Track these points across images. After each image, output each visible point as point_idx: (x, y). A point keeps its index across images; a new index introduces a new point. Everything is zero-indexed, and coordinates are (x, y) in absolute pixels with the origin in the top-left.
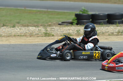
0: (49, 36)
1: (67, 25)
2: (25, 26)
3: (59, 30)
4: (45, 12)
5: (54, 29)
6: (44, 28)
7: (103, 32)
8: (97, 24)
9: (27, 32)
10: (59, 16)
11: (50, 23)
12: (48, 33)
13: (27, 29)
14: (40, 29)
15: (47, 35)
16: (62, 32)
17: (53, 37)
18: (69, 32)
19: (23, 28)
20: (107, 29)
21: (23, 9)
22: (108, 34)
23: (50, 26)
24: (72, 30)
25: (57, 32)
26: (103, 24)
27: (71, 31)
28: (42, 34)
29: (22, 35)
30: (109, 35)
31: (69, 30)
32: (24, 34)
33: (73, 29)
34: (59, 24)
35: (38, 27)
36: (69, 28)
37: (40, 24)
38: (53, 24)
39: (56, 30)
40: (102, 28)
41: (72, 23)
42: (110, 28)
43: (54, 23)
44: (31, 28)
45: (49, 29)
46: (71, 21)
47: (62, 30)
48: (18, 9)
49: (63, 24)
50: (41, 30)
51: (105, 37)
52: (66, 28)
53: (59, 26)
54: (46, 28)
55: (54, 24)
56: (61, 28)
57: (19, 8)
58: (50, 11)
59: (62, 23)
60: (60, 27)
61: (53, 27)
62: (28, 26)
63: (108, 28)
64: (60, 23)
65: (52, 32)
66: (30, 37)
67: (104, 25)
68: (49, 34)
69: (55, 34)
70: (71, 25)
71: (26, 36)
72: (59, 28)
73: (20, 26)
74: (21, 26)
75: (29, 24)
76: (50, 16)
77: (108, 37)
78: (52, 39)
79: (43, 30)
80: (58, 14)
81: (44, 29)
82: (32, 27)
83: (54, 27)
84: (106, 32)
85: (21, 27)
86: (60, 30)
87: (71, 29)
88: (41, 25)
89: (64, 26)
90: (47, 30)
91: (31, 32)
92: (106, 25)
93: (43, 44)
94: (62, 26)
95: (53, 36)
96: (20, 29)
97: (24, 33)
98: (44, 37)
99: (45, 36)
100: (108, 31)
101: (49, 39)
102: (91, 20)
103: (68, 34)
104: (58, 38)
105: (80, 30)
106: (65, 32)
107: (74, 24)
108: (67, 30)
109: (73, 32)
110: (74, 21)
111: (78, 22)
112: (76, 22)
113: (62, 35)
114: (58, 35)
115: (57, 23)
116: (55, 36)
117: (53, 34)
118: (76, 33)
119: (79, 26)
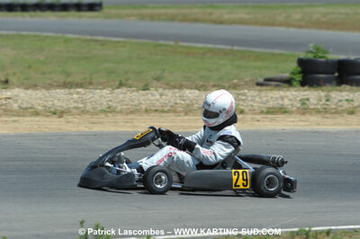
1: (277, 86)
2: (175, 87)
3: (257, 99)
4: (226, 53)
5: (244, 94)
8: (351, 85)
9: (178, 101)
10: (260, 64)
11: (235, 81)
13: (177, 95)
16: (265, 103)
18: (282, 105)
19: (169, 93)
21: (172, 43)
23: (235, 87)
24: (290, 100)
25: (251, 103)
27: (286, 102)
29: (166, 109)
31: (282, 98)
32: (171, 106)
33: (291, 97)
34: (258, 84)
35: (205, 90)
36: (282, 93)
37: (212, 83)
38: (242, 83)
39: (250, 98)
41: (289, 82)
43: (247, 79)
44: (187, 92)
46: (287, 75)
47: (264, 99)
48: (160, 45)
49: (267, 82)
52: (276, 92)
53: (259, 88)
55: (246, 83)
56: (263, 94)
57: (162, 42)
58: (238, 51)
59: (266, 80)
60: (260, 91)
61: (242, 92)
62: (181, 87)
64: (261, 80)
65: (241, 103)
66: (186, 114)
69: (246, 109)
70: (286, 85)
71: (175, 111)
72: (257, 93)
73: (160, 87)
74: (164, 86)
75: (184, 83)
76: (237, 63)
80: (258, 57)
82: (191, 89)
83: (246, 91)
85: (165, 89)
86: (260, 98)
87: (287, 97)
88: (214, 86)
89: (269, 88)
91: (188, 102)
94: (264, 88)
95: (242, 112)
96: (161, 95)
97: (172, 104)
102: (336, 74)
103: (280, 109)
104: (253, 119)
105: (308, 99)
106: (271, 104)
107: (295, 83)
108: (276, 99)
109: (292, 105)
110: (295, 77)
111: (303, 77)
112: (299, 77)
113: (265, 110)
114: (253, 112)
115: (252, 80)
116: (247, 113)
117: (242, 108)
118: (299, 105)
119: (306, 88)
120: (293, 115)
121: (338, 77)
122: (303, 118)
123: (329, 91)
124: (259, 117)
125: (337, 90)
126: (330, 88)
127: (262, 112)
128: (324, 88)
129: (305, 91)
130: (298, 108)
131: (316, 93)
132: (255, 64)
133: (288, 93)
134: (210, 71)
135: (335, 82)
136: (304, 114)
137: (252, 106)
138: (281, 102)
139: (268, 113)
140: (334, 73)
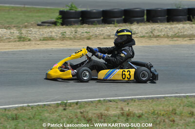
0: (23, 41)
1: (49, 25)
3: (38, 33)
4: (21, 9)
5: (31, 31)
6: (18, 30)
7: (96, 35)
8: (89, 24)
10: (39, 14)
11: (26, 24)
12: (23, 36)
14: (12, 31)
15: (22, 39)
16: (42, 35)
17: (29, 42)
18: (51, 36)
20: (102, 30)
22: (102, 37)
23: (26, 27)
24: (55, 33)
26: (96, 24)
27: (54, 34)
28: (15, 38)
30: (104, 38)
31: (51, 32)
33: (56, 31)
34: (38, 25)
35: (10, 29)
36: (51, 29)
37: (13, 25)
38: (29, 25)
39: (34, 33)
40: (95, 29)
41: (55, 24)
42: (105, 29)
43: (32, 23)
45: (24, 31)
46: (54, 20)
47: (42, 33)
50: (13, 33)
51: (99, 41)
52: (48, 29)
54: (21, 30)
55: (32, 25)
56: (41, 30)
58: (27, 8)
59: (43, 23)
60: (39, 28)
61: (29, 29)
63: (103, 28)
64: (40, 23)
65: (29, 35)
67: (98, 25)
68: (24, 38)
69: (32, 39)
70: (54, 25)
72: (37, 30)
76: (27, 14)
77: (104, 40)
78: (28, 45)
79: (16, 32)
80: (39, 11)
81: (18, 32)
82: (2, 28)
83: (32, 29)
84: (100, 35)
87: (54, 31)
88: (14, 27)
89: (44, 27)
90: (22, 33)
92: (101, 25)
93: (16, 51)
94: (41, 27)
95: (30, 40)
98: (18, 43)
99: (18, 41)
100: (103, 33)
101: (24, 44)
102: (80, 19)
103: (50, 38)
104: (35, 44)
105: (65, 33)
106: (45, 35)
107: (58, 24)
108: (48, 32)
109: (56, 35)
110: (58, 21)
111: (63, 21)
112: (60, 21)
113: (42, 39)
114: (36, 40)
115: (35, 23)
116: (32, 41)
117: (30, 38)
118: (60, 36)
119: (64, 26)
120: (57, 41)
121: (81, 20)
122: (63, 42)
123: (77, 28)
124: (39, 42)
125: (81, 27)
126: (77, 26)
127: (40, 40)
128: (74, 26)
129: (64, 28)
130: (60, 37)
131: (69, 29)
132: (37, 14)
133: (55, 29)
134: (13, 19)
135: (79, 23)
136: (63, 40)
137: (35, 37)
138: (50, 34)
139: (44, 40)
140: (79, 18)
